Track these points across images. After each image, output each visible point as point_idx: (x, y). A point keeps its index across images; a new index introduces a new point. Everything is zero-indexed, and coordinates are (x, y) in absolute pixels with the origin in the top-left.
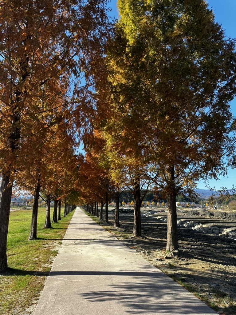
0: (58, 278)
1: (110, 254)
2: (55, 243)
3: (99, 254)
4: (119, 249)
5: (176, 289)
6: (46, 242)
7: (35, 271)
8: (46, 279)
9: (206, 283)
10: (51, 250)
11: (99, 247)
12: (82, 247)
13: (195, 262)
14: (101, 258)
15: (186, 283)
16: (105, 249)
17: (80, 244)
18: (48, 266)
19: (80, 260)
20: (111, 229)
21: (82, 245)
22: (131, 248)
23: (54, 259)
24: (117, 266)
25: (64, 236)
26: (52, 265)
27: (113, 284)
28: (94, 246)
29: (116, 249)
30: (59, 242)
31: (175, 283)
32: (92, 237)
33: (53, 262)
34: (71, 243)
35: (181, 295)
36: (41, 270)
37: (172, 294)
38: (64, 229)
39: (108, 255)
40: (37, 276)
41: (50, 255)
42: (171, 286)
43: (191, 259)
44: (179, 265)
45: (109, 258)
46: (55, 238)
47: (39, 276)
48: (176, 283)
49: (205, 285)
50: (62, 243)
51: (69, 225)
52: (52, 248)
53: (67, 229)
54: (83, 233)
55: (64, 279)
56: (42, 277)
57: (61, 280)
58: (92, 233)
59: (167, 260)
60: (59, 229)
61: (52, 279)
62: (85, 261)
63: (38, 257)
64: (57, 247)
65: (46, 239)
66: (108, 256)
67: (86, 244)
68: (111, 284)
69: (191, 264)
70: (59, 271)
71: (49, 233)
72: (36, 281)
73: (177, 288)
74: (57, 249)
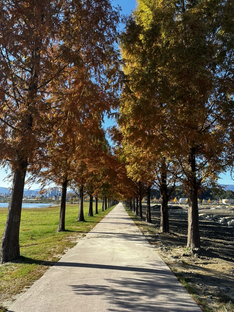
0: (60, 269)
1: (126, 248)
2: (80, 235)
3: (114, 248)
4: (138, 244)
5: (175, 289)
6: (71, 234)
7: (44, 260)
8: (49, 269)
9: (215, 285)
10: (71, 241)
11: (118, 241)
12: (102, 240)
13: (217, 262)
14: (114, 252)
15: (190, 283)
16: (124, 243)
17: (102, 238)
18: (59, 256)
19: (92, 252)
20: (141, 224)
21: (103, 239)
22: (151, 244)
23: (69, 250)
24: (124, 261)
25: (92, 229)
26: (62, 256)
27: (109, 279)
28: (114, 239)
29: (135, 244)
30: (83, 235)
31: (177, 283)
32: (118, 231)
33: (65, 253)
34: (95, 235)
35: (177, 296)
36: (50, 260)
37: (167, 294)
38: (96, 222)
39: (123, 249)
40: (42, 266)
41: (67, 247)
42: (171, 286)
43: (214, 258)
44: (195, 264)
45: (122, 252)
46: (82, 231)
47: (44, 266)
48: (179, 283)
49: (213, 287)
50: (86, 236)
51: (103, 219)
52: (74, 239)
53: (99, 222)
54: (112, 227)
55: (65, 270)
56: (47, 267)
57: (62, 271)
58: (121, 228)
59: (184, 257)
60: (91, 222)
61: (55, 269)
62: (96, 254)
63: (55, 248)
64: (79, 239)
65: (73, 232)
66: (123, 251)
67: (108, 237)
68: (108, 278)
69: (210, 263)
70: (66, 262)
71: (79, 226)
72: (38, 270)
73: (177, 288)
74: (77, 241)
